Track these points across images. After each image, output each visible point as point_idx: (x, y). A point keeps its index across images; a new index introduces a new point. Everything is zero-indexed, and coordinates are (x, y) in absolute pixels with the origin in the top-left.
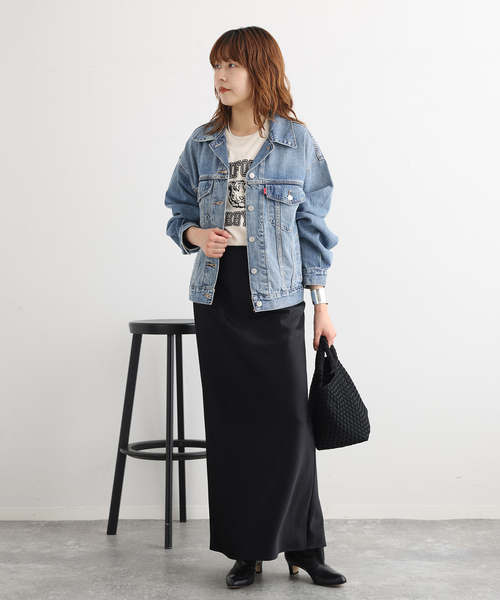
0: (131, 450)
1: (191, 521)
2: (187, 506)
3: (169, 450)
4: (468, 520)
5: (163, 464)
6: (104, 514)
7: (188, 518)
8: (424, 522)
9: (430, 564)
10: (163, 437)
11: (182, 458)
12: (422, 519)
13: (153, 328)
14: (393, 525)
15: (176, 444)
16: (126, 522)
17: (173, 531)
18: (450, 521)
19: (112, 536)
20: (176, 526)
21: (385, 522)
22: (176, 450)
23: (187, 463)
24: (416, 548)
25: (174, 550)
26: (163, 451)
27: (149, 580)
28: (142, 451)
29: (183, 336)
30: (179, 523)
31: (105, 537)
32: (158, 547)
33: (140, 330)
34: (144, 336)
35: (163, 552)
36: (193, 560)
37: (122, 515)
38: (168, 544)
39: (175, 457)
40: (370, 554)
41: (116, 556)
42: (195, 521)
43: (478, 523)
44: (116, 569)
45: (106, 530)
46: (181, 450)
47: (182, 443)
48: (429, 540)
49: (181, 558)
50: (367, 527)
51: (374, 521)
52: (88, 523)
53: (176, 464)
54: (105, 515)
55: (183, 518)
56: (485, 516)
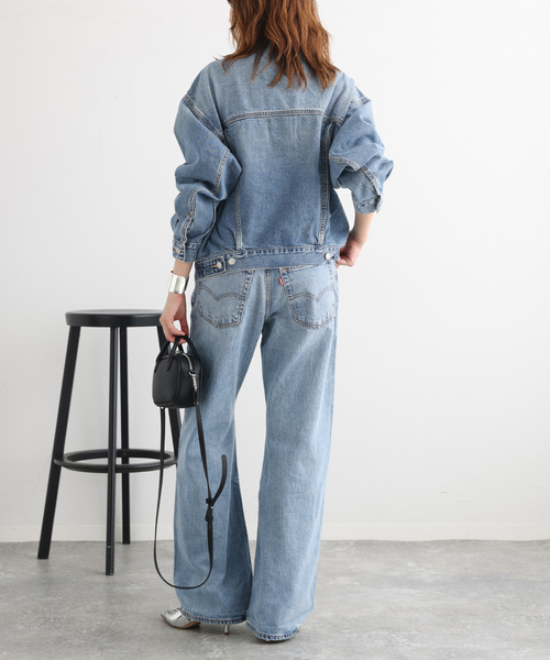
0: (66, 461)
1: (135, 543)
2: (132, 526)
3: (111, 461)
4: (454, 542)
5: (105, 476)
6: (35, 535)
7: (132, 539)
8: (403, 543)
9: (412, 591)
10: (105, 446)
11: (126, 471)
12: (401, 540)
13: (94, 320)
14: (367, 546)
15: (119, 454)
16: (60, 544)
17: (116, 555)
18: (433, 543)
19: (43, 561)
20: (119, 548)
21: (359, 544)
22: (119, 461)
23: (131, 475)
24: (395, 574)
25: (116, 577)
26: (104, 461)
27: (88, 612)
28: (80, 462)
29: (128, 329)
30: (122, 546)
31: (35, 562)
32: (98, 573)
33: (78, 322)
34: (83, 329)
35: (104, 578)
36: (139, 588)
37: (55, 537)
38: (109, 570)
39: (118, 469)
40: (342, 580)
41: (48, 584)
42: (140, 542)
43: (465, 544)
44: (49, 599)
45: (36, 554)
46: (125, 461)
47: (127, 453)
48: (410, 564)
49: (125, 585)
50: (338, 549)
51: (347, 543)
52: (15, 545)
53: (119, 477)
54: (36, 537)
55: (126, 539)
56: (473, 536)
